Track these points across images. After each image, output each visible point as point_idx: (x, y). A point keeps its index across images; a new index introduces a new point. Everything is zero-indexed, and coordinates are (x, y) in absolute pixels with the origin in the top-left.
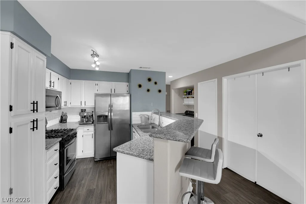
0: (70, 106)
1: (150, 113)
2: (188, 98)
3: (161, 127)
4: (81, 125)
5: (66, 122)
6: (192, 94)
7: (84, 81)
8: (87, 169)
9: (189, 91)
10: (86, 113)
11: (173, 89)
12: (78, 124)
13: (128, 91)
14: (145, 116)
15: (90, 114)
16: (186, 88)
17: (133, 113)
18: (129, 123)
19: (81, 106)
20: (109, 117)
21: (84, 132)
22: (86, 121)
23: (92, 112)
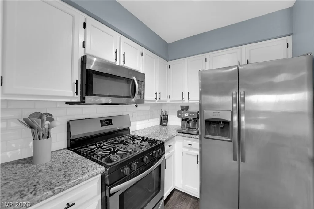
4: (179, 134)
5: (166, 125)
10: (187, 112)
12: (176, 131)
15: (193, 115)
19: (183, 101)
20: (236, 126)
21: (184, 147)
22: (189, 128)
23: (198, 112)
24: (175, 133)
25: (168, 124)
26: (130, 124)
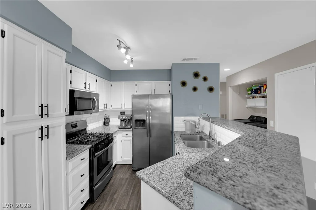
0: (111, 109)
1: (198, 117)
2: (253, 98)
3: (213, 139)
4: (120, 129)
5: (109, 125)
6: (261, 93)
7: (123, 82)
8: (123, 179)
9: (256, 88)
10: (124, 116)
11: (230, 87)
12: (118, 128)
13: (170, 92)
14: (190, 122)
15: (128, 117)
16: (251, 84)
17: (176, 118)
18: (171, 130)
19: (121, 109)
20: (147, 122)
21: (123, 136)
22: (125, 125)
23: (131, 115)
24: (117, 129)
25: (110, 124)
26: (87, 126)
